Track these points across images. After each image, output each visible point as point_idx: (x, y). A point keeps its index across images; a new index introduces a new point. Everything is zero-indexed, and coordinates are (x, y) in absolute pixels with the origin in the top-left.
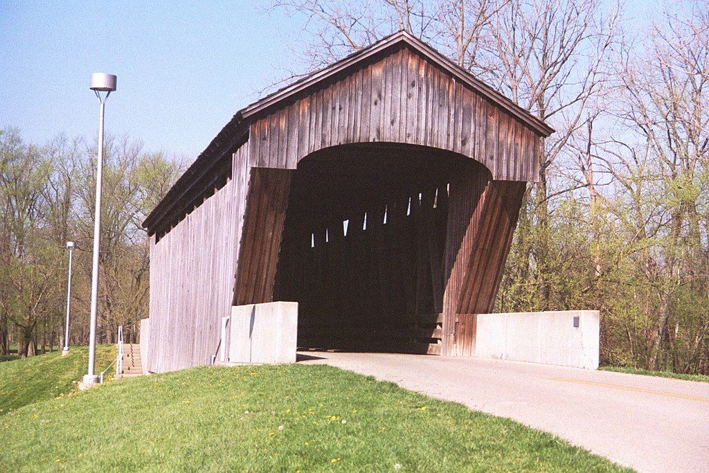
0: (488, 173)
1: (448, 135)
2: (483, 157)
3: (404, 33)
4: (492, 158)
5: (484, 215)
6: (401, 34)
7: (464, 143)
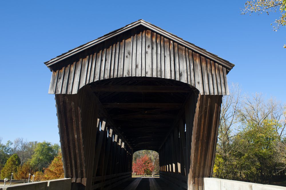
0: (198, 92)
1: (171, 71)
2: (193, 82)
3: (141, 21)
4: (199, 83)
5: (200, 119)
6: (139, 21)
7: (180, 75)
